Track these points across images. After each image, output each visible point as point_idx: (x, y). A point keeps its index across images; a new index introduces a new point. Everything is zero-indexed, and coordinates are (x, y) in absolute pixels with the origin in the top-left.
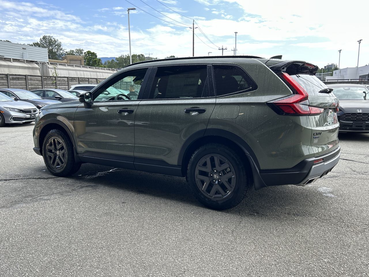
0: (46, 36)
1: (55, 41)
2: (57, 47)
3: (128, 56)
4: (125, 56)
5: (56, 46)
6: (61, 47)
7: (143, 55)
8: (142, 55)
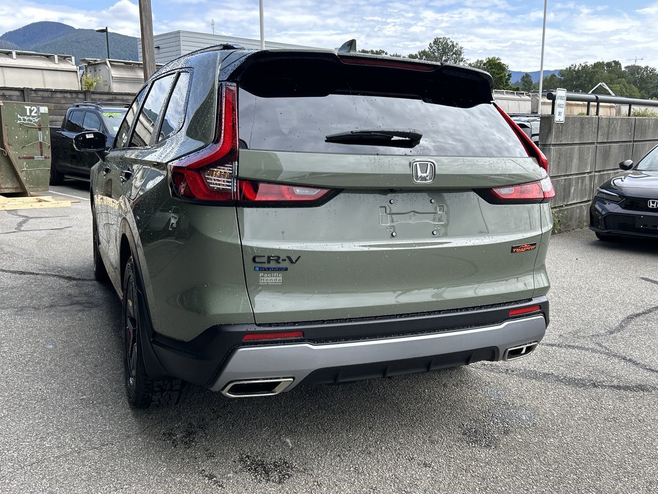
0: (439, 39)
1: (453, 45)
2: (454, 56)
3: (583, 65)
4: (577, 67)
5: (453, 54)
6: (462, 56)
7: (618, 61)
8: (614, 62)
